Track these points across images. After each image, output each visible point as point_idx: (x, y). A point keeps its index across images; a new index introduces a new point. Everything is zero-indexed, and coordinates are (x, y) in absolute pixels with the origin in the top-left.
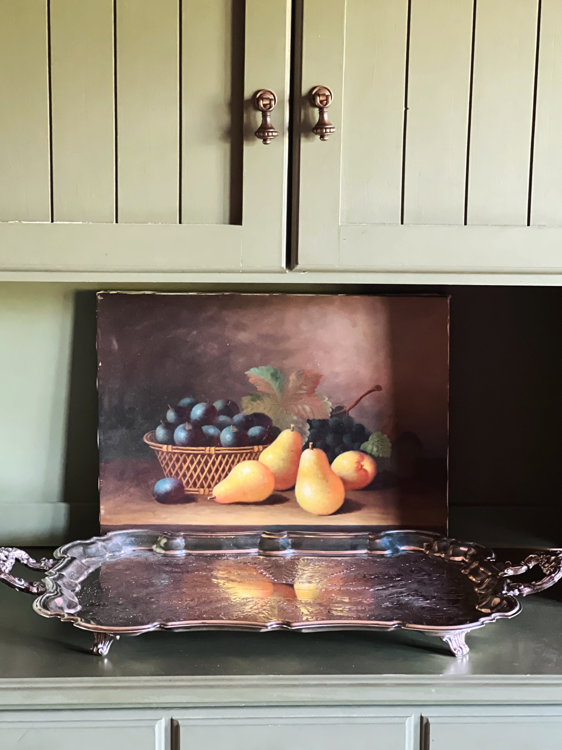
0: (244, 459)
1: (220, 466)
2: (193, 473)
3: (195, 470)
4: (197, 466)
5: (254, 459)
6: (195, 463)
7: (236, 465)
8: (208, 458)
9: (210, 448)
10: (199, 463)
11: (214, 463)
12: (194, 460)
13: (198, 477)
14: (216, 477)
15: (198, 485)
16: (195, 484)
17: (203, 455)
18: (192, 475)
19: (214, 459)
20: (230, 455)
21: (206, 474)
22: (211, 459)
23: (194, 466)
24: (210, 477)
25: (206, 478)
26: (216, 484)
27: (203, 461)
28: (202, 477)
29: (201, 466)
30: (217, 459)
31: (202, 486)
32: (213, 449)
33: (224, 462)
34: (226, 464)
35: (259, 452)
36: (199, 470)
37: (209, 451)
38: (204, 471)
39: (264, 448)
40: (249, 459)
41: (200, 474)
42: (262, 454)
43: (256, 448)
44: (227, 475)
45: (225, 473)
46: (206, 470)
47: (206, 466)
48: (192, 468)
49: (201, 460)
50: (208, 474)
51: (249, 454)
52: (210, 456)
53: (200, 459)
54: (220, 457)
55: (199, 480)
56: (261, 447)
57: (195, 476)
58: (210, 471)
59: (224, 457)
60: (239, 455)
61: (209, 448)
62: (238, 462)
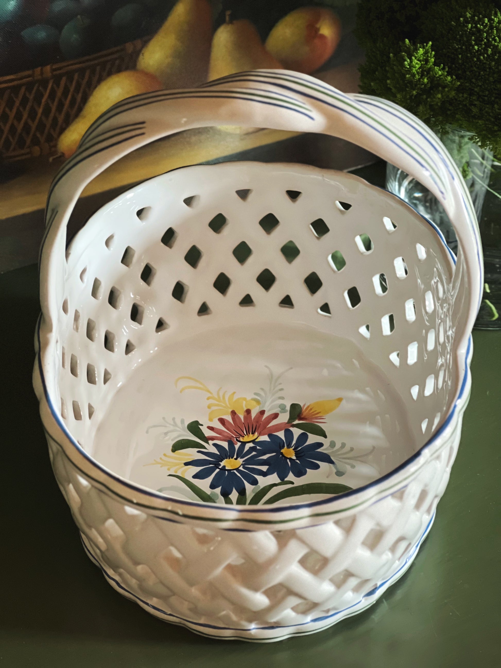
0: (110, 74)
1: (66, 98)
2: (16, 123)
3: (18, 117)
4: (21, 109)
5: (127, 69)
6: (17, 103)
7: (96, 87)
8: (41, 88)
9: (42, 70)
10: (24, 101)
11: (52, 95)
12: (15, 99)
13: (27, 128)
14: (61, 118)
15: (28, 141)
16: (21, 144)
17: (30, 86)
18: (13, 126)
19: (52, 87)
20: (82, 71)
21: (40, 118)
22: (45, 88)
23: (14, 110)
24: (48, 123)
25: (41, 127)
26: (62, 130)
27: (31, 97)
28: (34, 126)
29: (28, 108)
30: (58, 86)
31: (36, 142)
32: (48, 68)
33: (72, 89)
34: (77, 90)
35: (137, 53)
36: (25, 116)
37: (42, 73)
38: (36, 113)
39: (145, 43)
40: (119, 71)
41: (30, 122)
42: (141, 56)
43: (129, 47)
44: (80, 109)
45: (76, 106)
46: (40, 111)
47: (39, 104)
48: (12, 115)
49: (27, 95)
50: (44, 118)
51: (117, 62)
52: (44, 83)
53: (25, 94)
54: (64, 79)
55: (28, 133)
56: (138, 43)
57: (20, 127)
58: (47, 111)
59: (70, 79)
60: (98, 68)
61: (39, 69)
62: (100, 80)
